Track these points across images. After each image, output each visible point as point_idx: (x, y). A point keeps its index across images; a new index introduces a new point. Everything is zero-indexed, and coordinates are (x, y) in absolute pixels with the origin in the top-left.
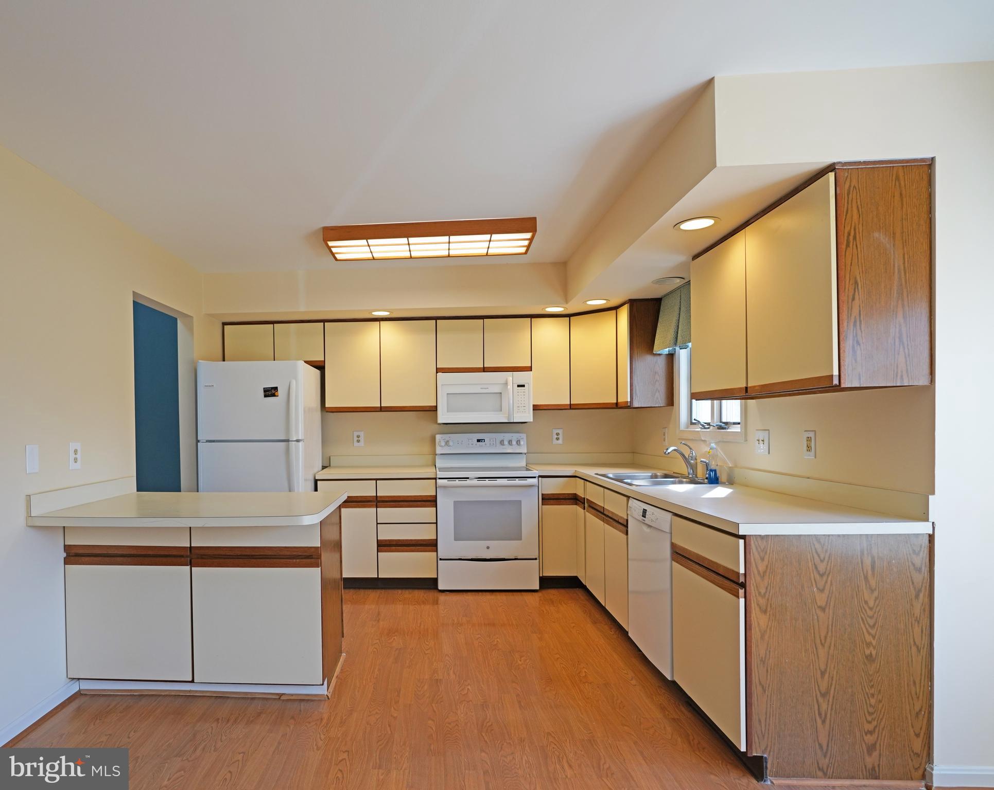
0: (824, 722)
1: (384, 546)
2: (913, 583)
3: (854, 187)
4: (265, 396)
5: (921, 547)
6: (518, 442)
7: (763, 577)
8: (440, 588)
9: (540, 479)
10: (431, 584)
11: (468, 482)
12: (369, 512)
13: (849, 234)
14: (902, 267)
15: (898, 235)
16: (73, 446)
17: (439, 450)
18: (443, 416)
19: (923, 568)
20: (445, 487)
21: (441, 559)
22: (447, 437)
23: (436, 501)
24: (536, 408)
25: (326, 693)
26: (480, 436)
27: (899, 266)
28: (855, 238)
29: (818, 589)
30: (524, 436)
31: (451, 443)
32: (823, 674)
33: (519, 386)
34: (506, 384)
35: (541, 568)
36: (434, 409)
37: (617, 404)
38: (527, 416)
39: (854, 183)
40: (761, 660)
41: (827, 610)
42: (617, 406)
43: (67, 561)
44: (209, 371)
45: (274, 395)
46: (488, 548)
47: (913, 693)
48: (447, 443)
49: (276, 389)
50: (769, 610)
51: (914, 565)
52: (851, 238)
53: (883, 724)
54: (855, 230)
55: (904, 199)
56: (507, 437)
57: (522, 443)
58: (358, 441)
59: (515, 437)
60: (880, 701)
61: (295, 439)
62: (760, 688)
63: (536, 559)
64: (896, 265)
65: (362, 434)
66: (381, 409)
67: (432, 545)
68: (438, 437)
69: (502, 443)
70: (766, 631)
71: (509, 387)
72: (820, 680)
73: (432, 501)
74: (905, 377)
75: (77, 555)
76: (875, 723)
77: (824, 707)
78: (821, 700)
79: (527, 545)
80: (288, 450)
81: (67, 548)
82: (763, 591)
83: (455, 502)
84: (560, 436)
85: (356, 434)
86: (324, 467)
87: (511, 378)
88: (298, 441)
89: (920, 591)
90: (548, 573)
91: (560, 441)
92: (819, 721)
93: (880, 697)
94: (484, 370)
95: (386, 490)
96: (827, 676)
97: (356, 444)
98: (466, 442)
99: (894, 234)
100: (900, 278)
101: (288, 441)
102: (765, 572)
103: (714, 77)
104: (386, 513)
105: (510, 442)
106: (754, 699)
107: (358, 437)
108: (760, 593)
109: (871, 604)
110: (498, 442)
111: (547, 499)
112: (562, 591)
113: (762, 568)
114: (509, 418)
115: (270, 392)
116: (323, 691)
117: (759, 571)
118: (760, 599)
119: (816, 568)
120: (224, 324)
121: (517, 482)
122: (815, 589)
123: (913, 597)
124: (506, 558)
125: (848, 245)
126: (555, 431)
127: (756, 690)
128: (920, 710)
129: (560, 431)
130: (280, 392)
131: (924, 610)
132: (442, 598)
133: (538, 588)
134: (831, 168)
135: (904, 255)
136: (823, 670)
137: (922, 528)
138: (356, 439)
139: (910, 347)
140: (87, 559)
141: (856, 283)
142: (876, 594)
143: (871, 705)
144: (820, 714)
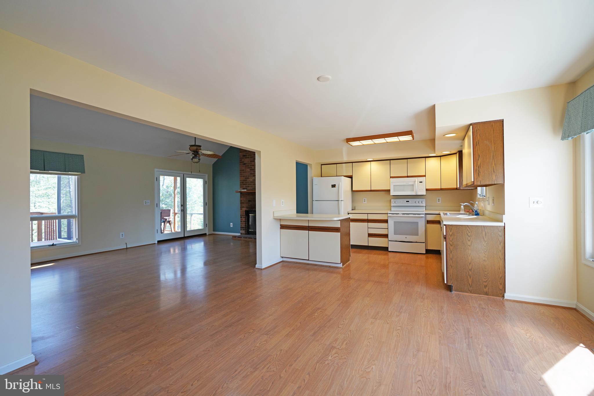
0: (470, 277)
1: (370, 235)
2: (499, 240)
3: (478, 129)
4: (332, 187)
5: (501, 230)
6: (422, 202)
7: (451, 236)
8: (389, 250)
9: (426, 215)
10: (386, 249)
11: (399, 215)
12: (366, 224)
13: (477, 142)
14: (494, 150)
15: (493, 141)
16: (282, 201)
17: (392, 205)
18: (392, 193)
19: (502, 236)
20: (390, 216)
21: (389, 241)
22: (395, 200)
23: (388, 221)
24: (427, 190)
25: (342, 266)
26: (408, 200)
27: (493, 150)
28: (479, 143)
29: (468, 240)
30: (424, 200)
31: (396, 202)
32: (470, 264)
33: (420, 182)
34: (415, 182)
35: (426, 246)
36: (389, 191)
37: (457, 188)
38: (424, 193)
39: (478, 128)
40: (451, 259)
41: (471, 246)
42: (457, 189)
43: (281, 228)
44: (316, 180)
45: (334, 187)
46: (406, 238)
47: (499, 272)
48: (395, 202)
49: (335, 185)
50: (453, 245)
51: (499, 235)
52: (477, 143)
53: (489, 279)
54: (479, 141)
55: (494, 131)
56: (417, 200)
57: (423, 202)
58: (365, 201)
59: (421, 200)
60: (488, 273)
61: (341, 200)
62: (450, 267)
63: (424, 243)
64: (492, 150)
65: (366, 199)
66: (371, 191)
67: (386, 236)
68: (392, 200)
69: (415, 202)
70: (452, 251)
71: (416, 183)
72: (469, 266)
73: (386, 221)
74: (495, 181)
75: (283, 227)
76: (486, 279)
77: (470, 273)
78: (469, 271)
79: (421, 237)
80: (338, 204)
81: (281, 225)
82: (451, 240)
83: (394, 222)
84: (440, 200)
85: (364, 199)
86: (352, 210)
87: (417, 180)
88: (342, 201)
89: (501, 243)
90: (430, 248)
91: (440, 202)
92: (469, 277)
93: (488, 272)
94: (408, 177)
95: (371, 217)
96: (471, 264)
97: (364, 202)
98: (403, 202)
99: (491, 141)
100: (493, 153)
101: (338, 201)
102: (452, 235)
103: (435, 104)
104: (371, 225)
105: (419, 202)
106: (449, 269)
107: (365, 200)
108: (450, 240)
109: (485, 245)
110: (414, 202)
111: (429, 222)
112: (435, 255)
113: (451, 234)
114: (416, 193)
115: (334, 186)
116: (341, 265)
117: (450, 235)
118: (450, 242)
119: (467, 234)
120: (322, 165)
121: (417, 215)
122: (467, 240)
123: (499, 244)
124: (413, 241)
125: (476, 145)
126: (438, 198)
127: (449, 267)
128: (502, 277)
129: (440, 198)
130: (336, 186)
131: (503, 248)
132: (390, 254)
133: (425, 253)
134: (471, 124)
135: (495, 147)
136: (470, 263)
137: (502, 224)
138: (364, 201)
139: (497, 173)
140: (285, 228)
141: (479, 155)
142: (486, 242)
143: (485, 274)
144: (469, 275)
